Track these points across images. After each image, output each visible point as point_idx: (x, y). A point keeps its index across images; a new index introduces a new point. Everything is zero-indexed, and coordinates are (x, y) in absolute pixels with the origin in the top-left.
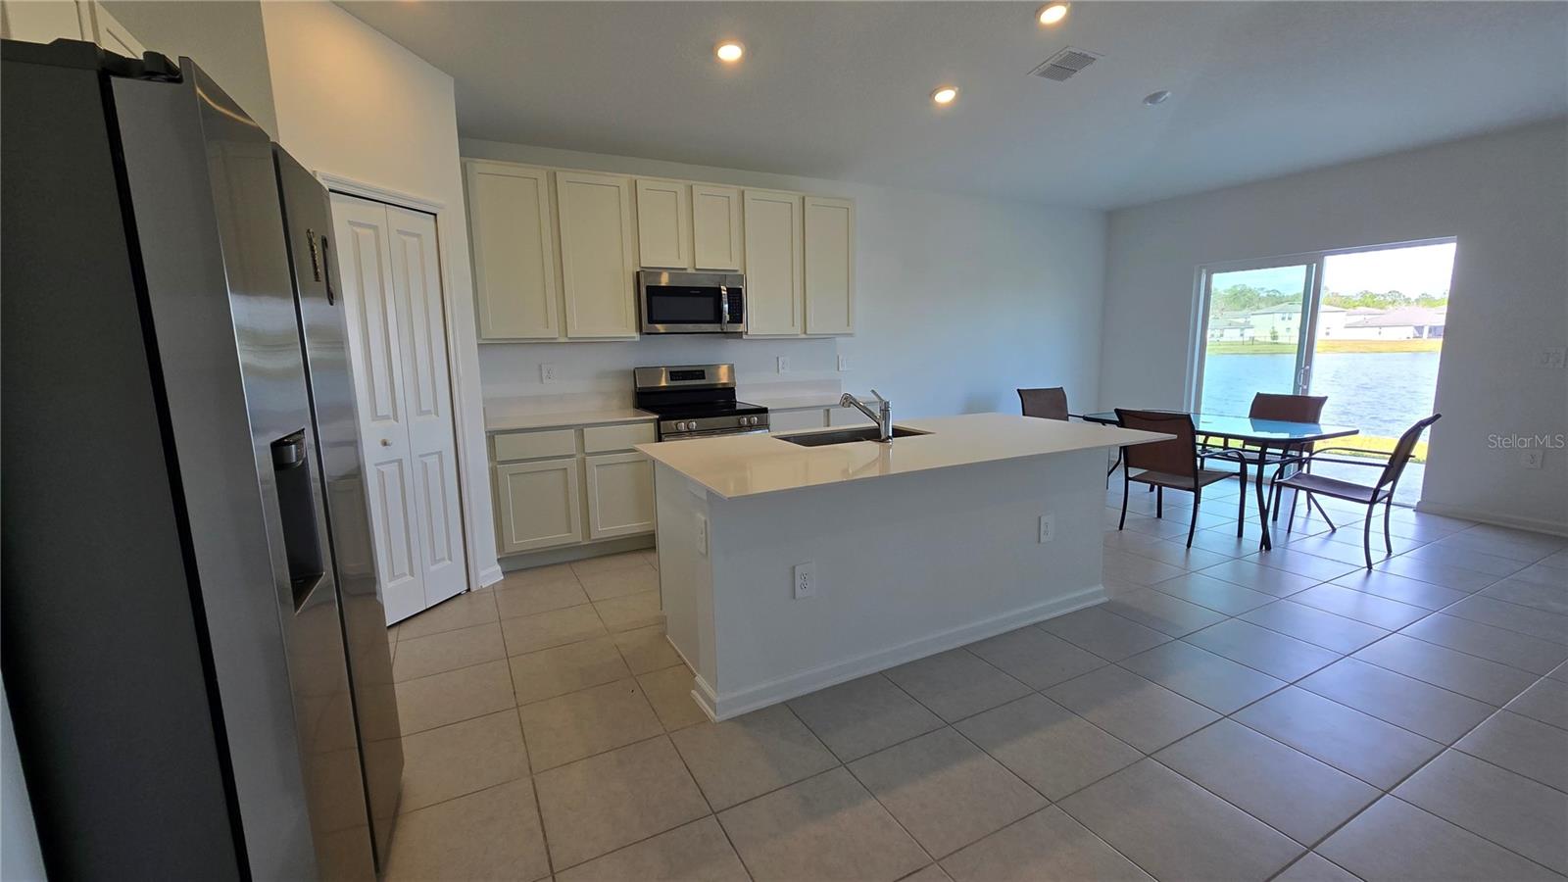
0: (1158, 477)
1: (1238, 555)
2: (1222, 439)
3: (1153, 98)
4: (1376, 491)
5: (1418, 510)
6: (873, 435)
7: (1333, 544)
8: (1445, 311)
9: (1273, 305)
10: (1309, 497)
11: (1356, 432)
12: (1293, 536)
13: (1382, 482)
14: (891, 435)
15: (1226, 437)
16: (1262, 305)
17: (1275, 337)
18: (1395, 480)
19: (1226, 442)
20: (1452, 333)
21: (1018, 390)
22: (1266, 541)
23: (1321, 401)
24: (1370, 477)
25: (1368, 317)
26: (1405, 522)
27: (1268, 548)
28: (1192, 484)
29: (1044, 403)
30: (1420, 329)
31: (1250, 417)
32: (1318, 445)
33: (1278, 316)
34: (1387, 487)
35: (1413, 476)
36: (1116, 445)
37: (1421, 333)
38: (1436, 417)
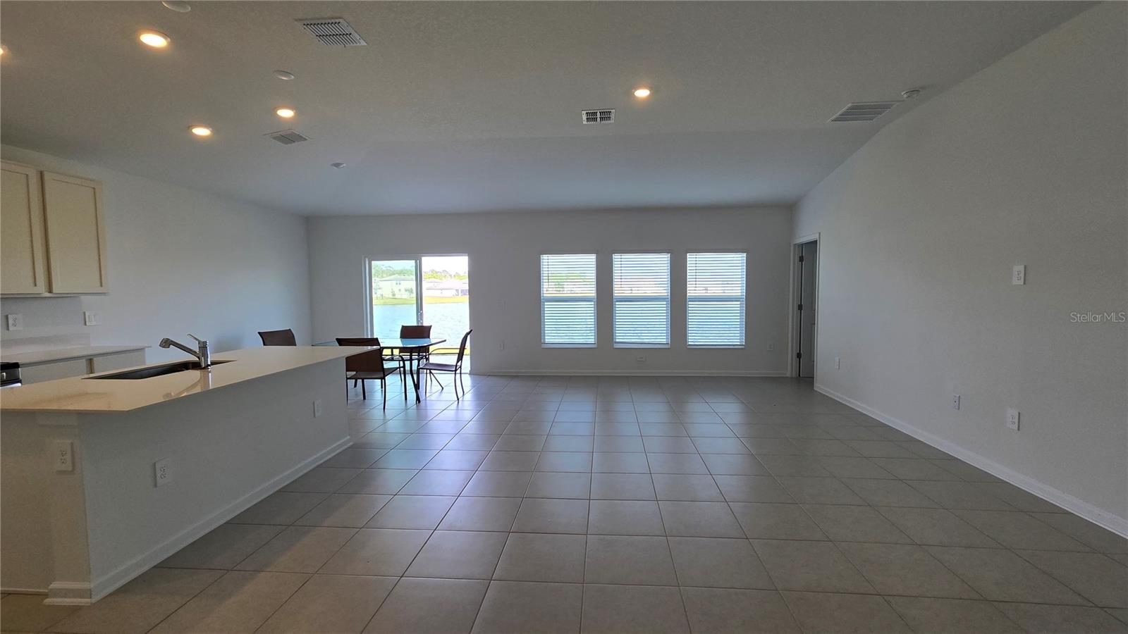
0: (362, 375)
1: (406, 409)
2: (390, 350)
3: (337, 165)
4: (456, 366)
5: (470, 374)
6: (195, 366)
7: (444, 395)
8: (467, 282)
9: (390, 275)
10: (431, 372)
11: (445, 341)
12: (428, 395)
13: (458, 362)
14: (209, 363)
15: (392, 348)
16: (385, 275)
17: (394, 295)
18: (462, 360)
19: (392, 352)
20: (472, 292)
21: (259, 333)
22: (418, 399)
23: (430, 328)
24: (452, 360)
25: (436, 284)
26: (467, 380)
27: (419, 402)
28: (382, 375)
29: (283, 338)
30: (457, 290)
31: (401, 337)
32: (431, 348)
33: (394, 282)
34: (459, 364)
35: (467, 360)
36: (343, 357)
37: (458, 292)
38: (471, 331)
